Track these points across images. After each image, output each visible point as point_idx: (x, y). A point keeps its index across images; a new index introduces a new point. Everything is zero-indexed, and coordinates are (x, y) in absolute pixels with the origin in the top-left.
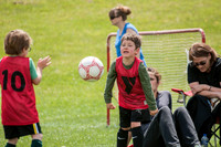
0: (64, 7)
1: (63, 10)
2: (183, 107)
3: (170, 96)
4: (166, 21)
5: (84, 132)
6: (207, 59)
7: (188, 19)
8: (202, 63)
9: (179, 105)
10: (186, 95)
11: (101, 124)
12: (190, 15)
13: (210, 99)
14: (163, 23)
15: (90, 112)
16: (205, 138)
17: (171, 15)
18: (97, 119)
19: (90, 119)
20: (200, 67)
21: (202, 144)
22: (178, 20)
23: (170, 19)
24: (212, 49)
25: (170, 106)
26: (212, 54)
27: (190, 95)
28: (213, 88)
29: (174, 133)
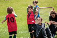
0: (17, 1)
1: (17, 2)
2: (48, 27)
3: (45, 24)
4: (44, 5)
5: (22, 34)
6: (54, 15)
7: (49, 4)
8: (53, 16)
9: (47, 27)
10: (49, 24)
11: (27, 31)
12: (50, 3)
13: (55, 25)
14: (43, 5)
15: (24, 28)
16: (54, 35)
17: (45, 3)
18: (26, 30)
19: (24, 30)
20: (53, 17)
21: (53, 37)
22: (47, 4)
23: (45, 4)
24: (56, 12)
25: (45, 27)
26: (56, 13)
27: (50, 24)
28: (56, 22)
29: (46, 34)
